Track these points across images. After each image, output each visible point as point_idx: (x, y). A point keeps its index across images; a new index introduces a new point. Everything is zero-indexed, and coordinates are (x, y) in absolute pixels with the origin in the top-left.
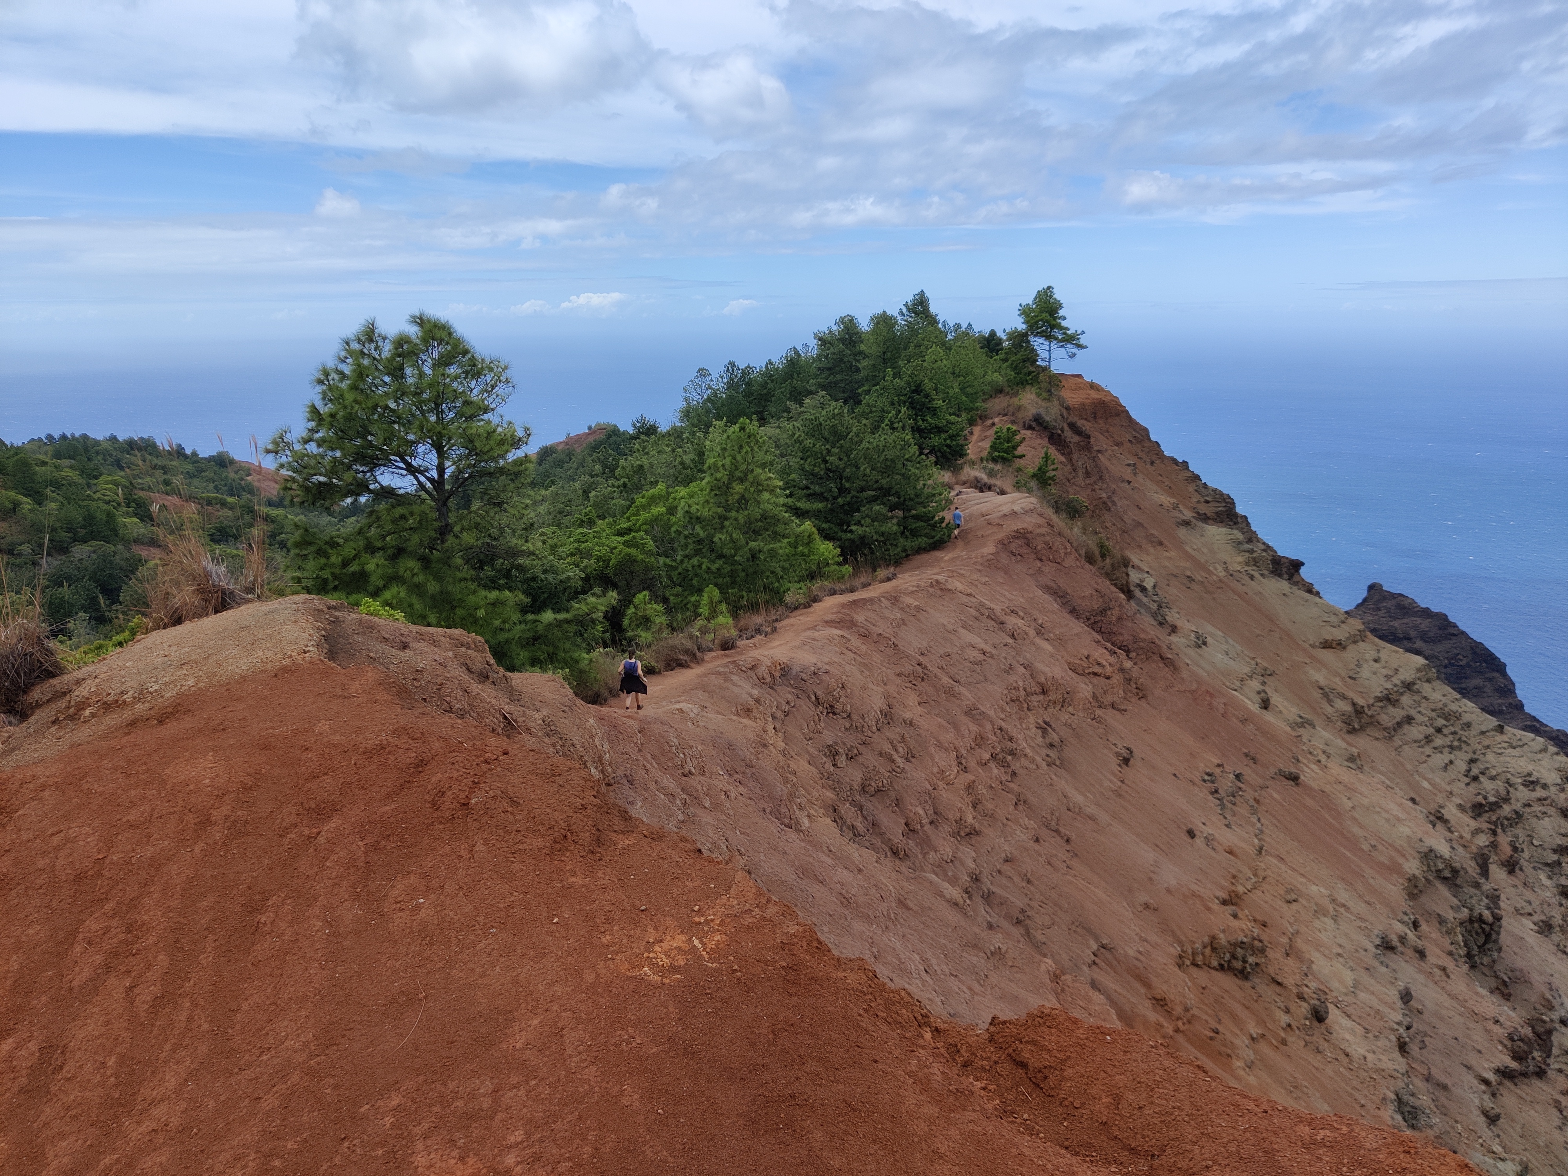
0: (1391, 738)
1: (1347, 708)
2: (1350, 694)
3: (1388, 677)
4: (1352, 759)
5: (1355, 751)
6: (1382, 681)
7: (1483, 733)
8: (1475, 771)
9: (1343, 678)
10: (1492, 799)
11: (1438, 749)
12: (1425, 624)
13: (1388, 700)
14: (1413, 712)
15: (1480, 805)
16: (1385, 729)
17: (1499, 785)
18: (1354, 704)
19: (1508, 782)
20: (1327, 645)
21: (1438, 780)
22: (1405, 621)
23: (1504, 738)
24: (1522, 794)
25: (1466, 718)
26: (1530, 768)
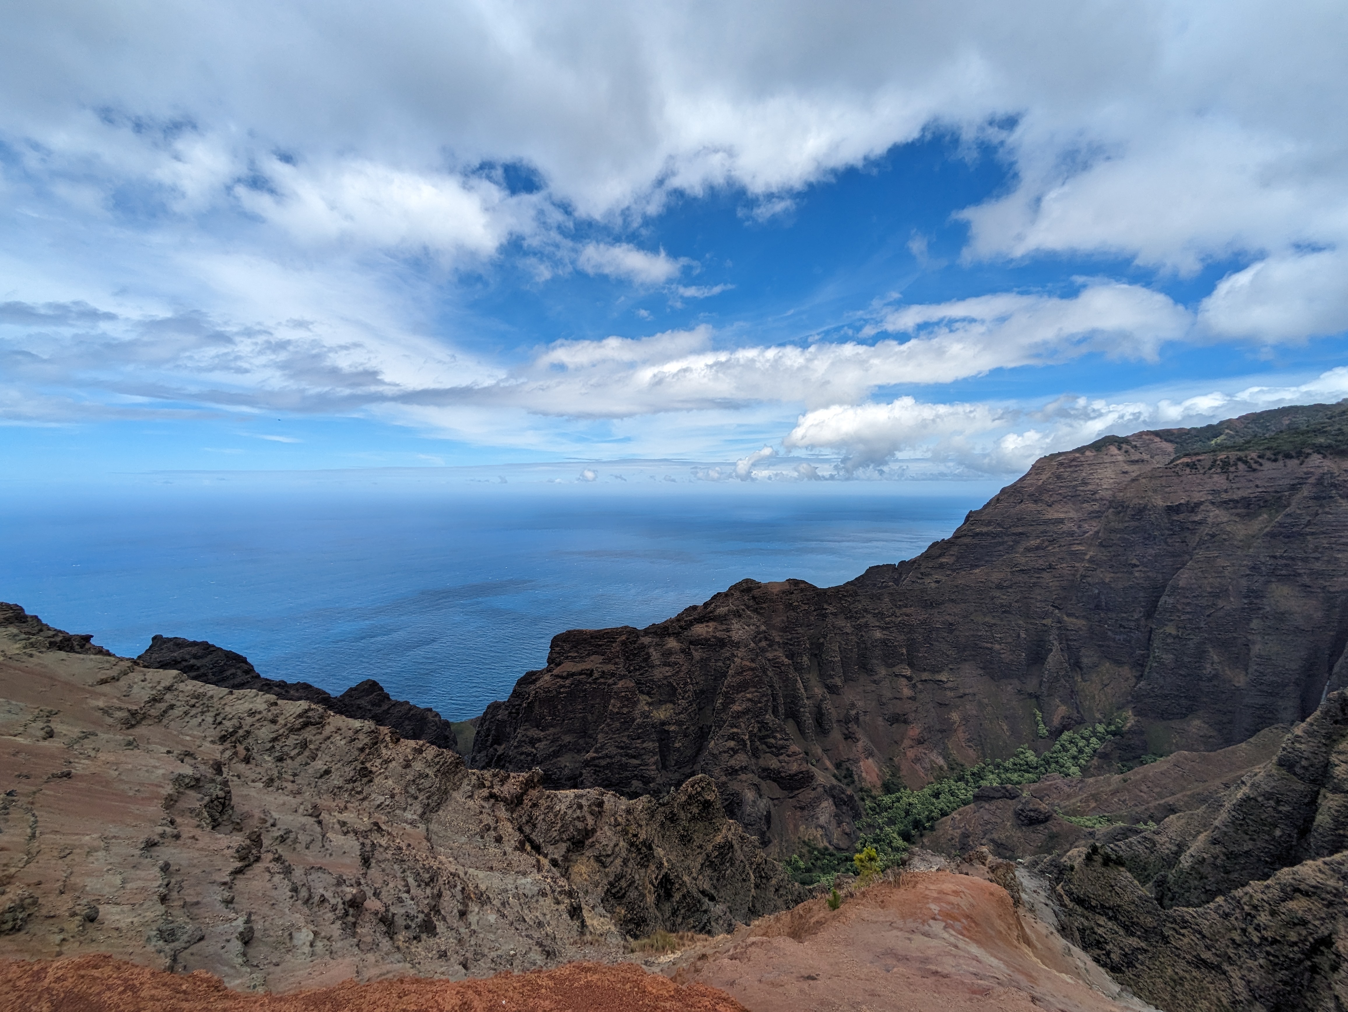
0: (160, 721)
1: (125, 714)
2: (123, 706)
3: (153, 688)
4: (129, 743)
5: (131, 738)
6: (149, 691)
7: (221, 698)
8: (219, 719)
9: (119, 699)
10: (231, 730)
11: (195, 716)
13: (155, 700)
14: (173, 702)
15: (224, 736)
16: (155, 717)
17: (235, 722)
18: (129, 711)
19: (239, 718)
20: (103, 682)
21: (195, 733)
22: (181, 651)
23: (234, 696)
24: (249, 720)
25: (210, 693)
26: (251, 706)
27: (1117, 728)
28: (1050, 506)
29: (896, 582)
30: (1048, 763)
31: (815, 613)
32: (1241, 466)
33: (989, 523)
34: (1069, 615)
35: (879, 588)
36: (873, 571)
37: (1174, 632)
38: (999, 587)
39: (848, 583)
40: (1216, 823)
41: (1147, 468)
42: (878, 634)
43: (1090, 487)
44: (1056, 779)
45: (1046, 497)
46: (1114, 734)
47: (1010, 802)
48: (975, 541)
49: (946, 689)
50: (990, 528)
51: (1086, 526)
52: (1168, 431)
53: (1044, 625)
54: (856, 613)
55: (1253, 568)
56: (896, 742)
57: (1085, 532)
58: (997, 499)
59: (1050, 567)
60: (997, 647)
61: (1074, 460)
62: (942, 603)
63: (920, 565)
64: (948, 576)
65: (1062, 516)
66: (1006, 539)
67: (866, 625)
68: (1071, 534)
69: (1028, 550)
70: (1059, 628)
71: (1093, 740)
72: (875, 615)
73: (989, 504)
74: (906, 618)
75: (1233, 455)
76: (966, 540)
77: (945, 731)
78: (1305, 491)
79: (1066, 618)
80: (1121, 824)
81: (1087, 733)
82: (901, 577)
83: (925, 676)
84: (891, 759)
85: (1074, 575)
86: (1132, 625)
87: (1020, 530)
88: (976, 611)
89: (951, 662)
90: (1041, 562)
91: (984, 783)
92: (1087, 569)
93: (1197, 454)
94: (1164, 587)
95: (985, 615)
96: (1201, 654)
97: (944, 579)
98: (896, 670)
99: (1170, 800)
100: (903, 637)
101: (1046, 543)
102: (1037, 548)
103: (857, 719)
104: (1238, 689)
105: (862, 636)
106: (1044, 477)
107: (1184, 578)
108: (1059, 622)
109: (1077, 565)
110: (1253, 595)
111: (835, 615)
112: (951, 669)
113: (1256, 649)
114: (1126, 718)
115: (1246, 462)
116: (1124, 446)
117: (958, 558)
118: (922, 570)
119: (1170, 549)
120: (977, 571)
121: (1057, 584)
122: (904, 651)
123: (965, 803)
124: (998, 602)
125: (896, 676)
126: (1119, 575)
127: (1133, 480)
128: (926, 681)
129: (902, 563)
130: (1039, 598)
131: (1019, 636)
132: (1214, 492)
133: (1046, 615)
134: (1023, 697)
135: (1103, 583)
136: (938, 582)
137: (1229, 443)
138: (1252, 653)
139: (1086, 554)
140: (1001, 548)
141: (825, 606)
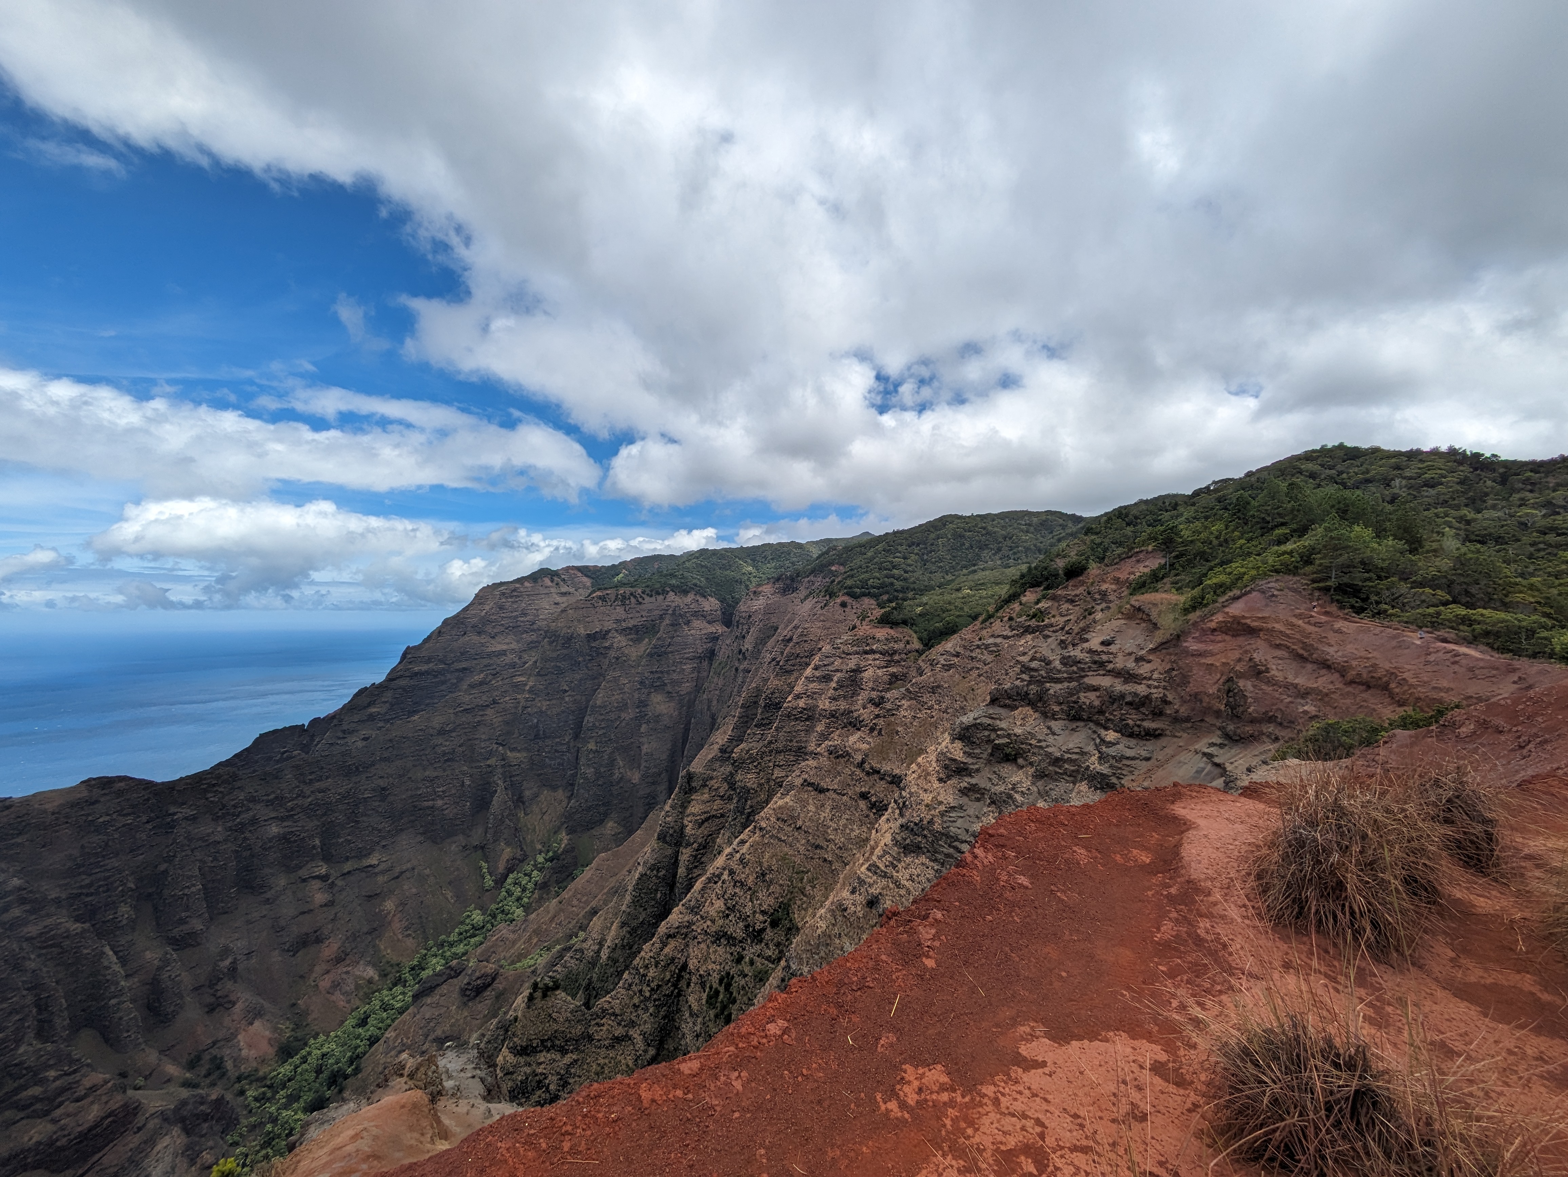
27: (555, 852)
28: (493, 637)
29: (305, 748)
30: (494, 916)
31: (149, 826)
32: (633, 600)
33: (429, 660)
34: (512, 750)
35: (278, 762)
36: (265, 741)
37: (594, 748)
38: (442, 732)
39: (220, 764)
40: (624, 908)
41: (572, 600)
42: (274, 829)
43: (528, 618)
44: (503, 930)
45: (489, 629)
46: (551, 860)
47: (455, 980)
48: (412, 682)
49: (376, 874)
50: (431, 665)
51: (526, 657)
52: (587, 567)
53: (489, 766)
54: (235, 806)
55: (641, 683)
56: (302, 977)
57: (525, 663)
58: (439, 632)
59: (494, 702)
60: (439, 803)
61: (514, 590)
62: (373, 764)
63: (341, 721)
64: (380, 728)
65: (505, 647)
66: (449, 676)
67: (254, 821)
68: (513, 666)
69: (472, 686)
70: (503, 766)
71: (535, 873)
72: (269, 803)
73: (429, 637)
74: (320, 795)
75: (628, 590)
76: (402, 682)
77: (375, 929)
78: (667, 621)
79: (509, 754)
80: (558, 947)
81: (528, 868)
82: (312, 740)
83: (348, 867)
84: (294, 1005)
85: (516, 708)
86: (564, 748)
87: (464, 665)
88: (414, 766)
89: (384, 838)
90: (484, 698)
91: (424, 974)
92: (527, 700)
93: (606, 589)
94: (587, 707)
95: (425, 770)
96: (612, 762)
97: (374, 734)
98: (304, 873)
99: (593, 904)
100: (316, 823)
101: (490, 677)
102: (482, 683)
103: (233, 970)
104: (635, 785)
105: (245, 839)
106: (487, 608)
107: (600, 698)
108: (503, 760)
109: (519, 696)
110: (643, 704)
111: (193, 819)
112: (384, 846)
113: (645, 748)
114: (561, 840)
115: (635, 597)
116: (556, 578)
117: (392, 705)
118: (345, 727)
119: (590, 673)
120: (416, 717)
121: (500, 719)
122: (317, 842)
123: (401, 1011)
124: (439, 750)
125: (304, 880)
126: (554, 702)
127: (563, 611)
128: (349, 872)
129: (315, 722)
130: (483, 737)
131: (463, 785)
132: (618, 621)
133: (491, 754)
134: (468, 852)
135: (541, 712)
136: (365, 739)
137: (626, 581)
138: (643, 752)
139: (526, 685)
140: (443, 687)
141: (172, 810)
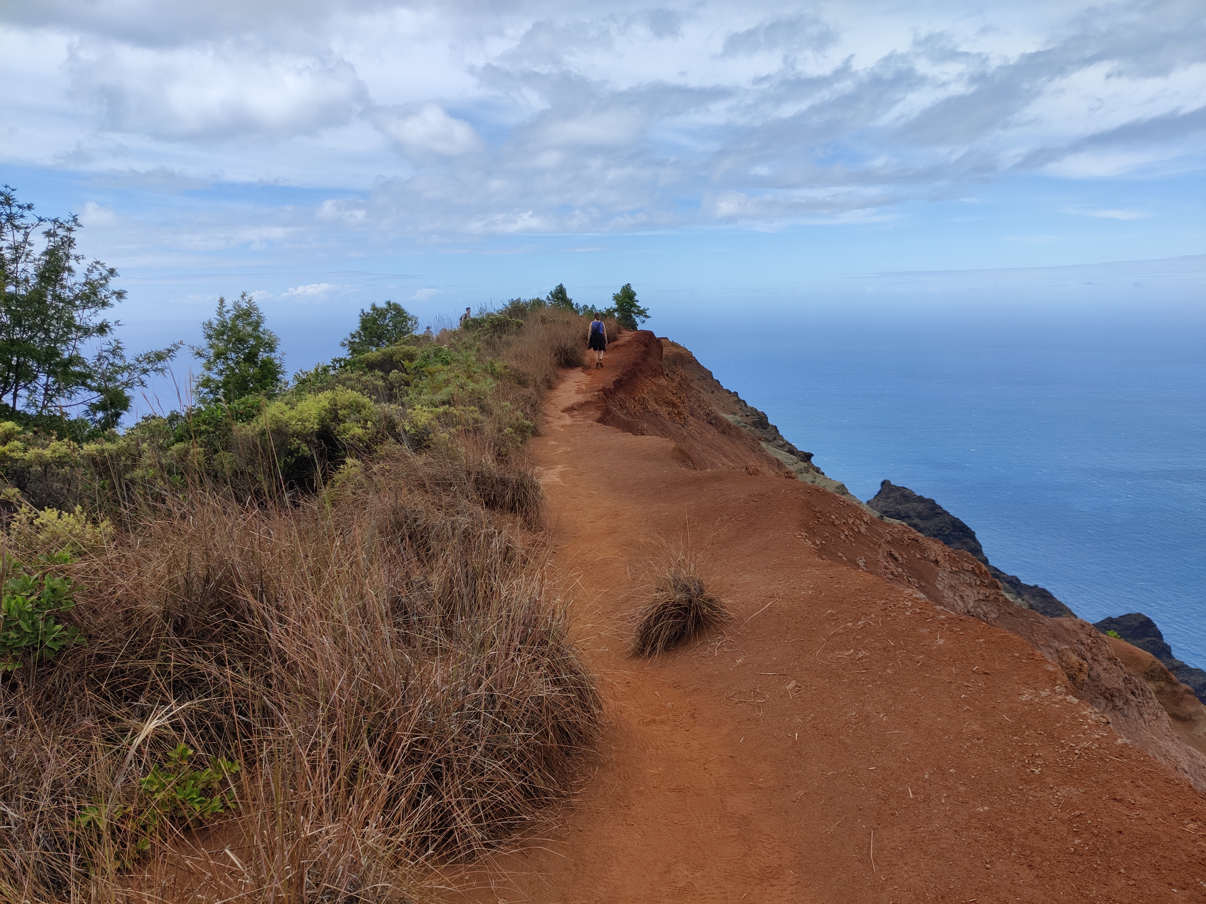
12: (920, 507)
22: (907, 505)
